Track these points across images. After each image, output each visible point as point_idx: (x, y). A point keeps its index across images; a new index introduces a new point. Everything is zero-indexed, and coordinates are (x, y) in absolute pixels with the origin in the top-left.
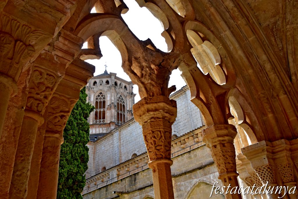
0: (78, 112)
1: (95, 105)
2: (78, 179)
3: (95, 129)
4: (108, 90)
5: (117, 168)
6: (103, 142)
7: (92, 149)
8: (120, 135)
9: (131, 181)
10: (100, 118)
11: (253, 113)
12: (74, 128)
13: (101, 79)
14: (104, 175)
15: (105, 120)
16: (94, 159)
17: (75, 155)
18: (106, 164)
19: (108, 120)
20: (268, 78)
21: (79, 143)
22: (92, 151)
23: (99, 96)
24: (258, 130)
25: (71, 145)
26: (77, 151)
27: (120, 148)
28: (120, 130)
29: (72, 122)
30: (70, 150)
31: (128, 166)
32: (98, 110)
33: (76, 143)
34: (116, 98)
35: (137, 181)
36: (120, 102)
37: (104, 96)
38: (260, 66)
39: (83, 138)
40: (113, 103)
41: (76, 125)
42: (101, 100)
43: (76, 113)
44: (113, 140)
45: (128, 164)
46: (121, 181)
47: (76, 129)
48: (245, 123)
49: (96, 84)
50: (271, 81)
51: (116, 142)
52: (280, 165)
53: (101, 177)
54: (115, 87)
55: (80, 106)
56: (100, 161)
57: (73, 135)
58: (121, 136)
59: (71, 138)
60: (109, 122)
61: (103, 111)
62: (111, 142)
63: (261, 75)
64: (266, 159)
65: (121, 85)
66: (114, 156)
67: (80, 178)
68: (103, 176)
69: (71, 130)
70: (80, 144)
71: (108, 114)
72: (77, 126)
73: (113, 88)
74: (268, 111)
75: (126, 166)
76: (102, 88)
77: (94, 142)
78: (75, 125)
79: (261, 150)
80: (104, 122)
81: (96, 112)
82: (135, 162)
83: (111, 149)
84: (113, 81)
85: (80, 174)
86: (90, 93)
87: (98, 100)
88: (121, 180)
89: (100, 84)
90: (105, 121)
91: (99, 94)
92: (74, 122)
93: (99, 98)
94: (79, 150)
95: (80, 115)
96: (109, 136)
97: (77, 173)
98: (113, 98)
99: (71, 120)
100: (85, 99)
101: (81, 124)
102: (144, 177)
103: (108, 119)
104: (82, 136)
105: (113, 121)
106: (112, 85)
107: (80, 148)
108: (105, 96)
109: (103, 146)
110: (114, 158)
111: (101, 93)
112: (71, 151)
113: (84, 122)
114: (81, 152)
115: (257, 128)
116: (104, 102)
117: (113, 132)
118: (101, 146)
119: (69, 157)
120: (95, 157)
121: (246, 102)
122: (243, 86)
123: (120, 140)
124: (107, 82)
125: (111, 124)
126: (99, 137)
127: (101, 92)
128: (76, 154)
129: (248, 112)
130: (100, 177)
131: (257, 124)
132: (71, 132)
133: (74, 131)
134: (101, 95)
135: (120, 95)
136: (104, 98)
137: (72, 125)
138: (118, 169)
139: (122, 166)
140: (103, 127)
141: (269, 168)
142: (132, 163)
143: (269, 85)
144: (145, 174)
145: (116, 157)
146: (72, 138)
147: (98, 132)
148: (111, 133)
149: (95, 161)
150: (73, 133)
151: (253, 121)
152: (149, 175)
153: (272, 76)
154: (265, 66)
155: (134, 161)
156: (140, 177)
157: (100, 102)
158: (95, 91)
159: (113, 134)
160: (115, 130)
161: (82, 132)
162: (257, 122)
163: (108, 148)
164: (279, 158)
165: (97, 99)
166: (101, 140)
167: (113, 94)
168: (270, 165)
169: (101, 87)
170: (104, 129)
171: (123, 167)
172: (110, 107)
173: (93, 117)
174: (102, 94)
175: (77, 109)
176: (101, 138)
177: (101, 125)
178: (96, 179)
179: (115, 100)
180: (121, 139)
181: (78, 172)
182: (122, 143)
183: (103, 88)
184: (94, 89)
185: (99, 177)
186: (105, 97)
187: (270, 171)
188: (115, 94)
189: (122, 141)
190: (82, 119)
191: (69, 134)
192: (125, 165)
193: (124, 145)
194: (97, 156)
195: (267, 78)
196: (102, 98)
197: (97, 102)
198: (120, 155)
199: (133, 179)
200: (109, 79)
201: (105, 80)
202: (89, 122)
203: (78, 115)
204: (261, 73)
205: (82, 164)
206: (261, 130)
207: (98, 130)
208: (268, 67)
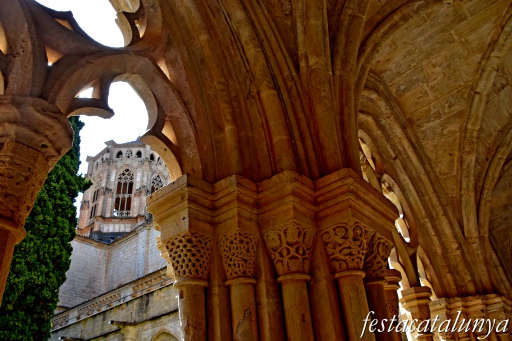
0: (58, 186)
1: (117, 187)
2: (45, 296)
3: (113, 225)
4: (139, 166)
5: (133, 286)
6: (122, 246)
7: (105, 256)
8: (149, 236)
9: (141, 305)
10: (122, 209)
11: (187, 120)
12: (48, 212)
13: (129, 149)
14: (113, 297)
15: (131, 212)
16: (106, 271)
17: (44, 255)
18: (124, 280)
19: (134, 213)
20: (244, 57)
21: (54, 236)
22: (104, 258)
23: (124, 174)
24: (191, 157)
25: (39, 239)
26: (48, 250)
27: (147, 256)
28: (148, 228)
29: (45, 201)
30: (36, 247)
31: (149, 283)
32: (121, 196)
33: (48, 235)
34: (149, 179)
35: (150, 306)
36: (157, 186)
37: (131, 175)
38: (231, 34)
39: (62, 229)
40: (144, 187)
41: (51, 207)
42: (127, 181)
43: (55, 188)
44: (137, 243)
45: (150, 279)
46: (126, 305)
47: (50, 214)
48: (152, 134)
49: (121, 156)
50: (249, 64)
51: (141, 246)
52: (223, 237)
53: (109, 298)
54: (150, 162)
55: (64, 177)
56: (115, 276)
57: (44, 222)
58: (150, 238)
59: (39, 228)
60: (135, 215)
61: (128, 198)
62: (135, 246)
63: (233, 52)
64: (187, 220)
65: (159, 160)
66: (137, 267)
67: (47, 294)
68: (111, 297)
69: (41, 215)
70: (55, 238)
71: (135, 203)
72: (54, 209)
73: (147, 164)
74: (225, 119)
75: (147, 282)
76: (130, 161)
77: (108, 245)
78: (49, 207)
79: (180, 198)
80: (129, 216)
81: (117, 198)
82: (160, 277)
83: (133, 257)
84: (147, 153)
85: (49, 288)
86: (110, 168)
87: (121, 181)
88: (127, 303)
89: (127, 155)
90: (129, 213)
91: (125, 172)
92: (48, 201)
93: (123, 177)
94: (52, 248)
95: (62, 191)
96: (131, 236)
97: (43, 286)
98: (145, 179)
99: (44, 197)
100: (74, 168)
101: (60, 206)
102: (160, 298)
103: (135, 211)
104: (61, 225)
105: (143, 214)
106: (146, 158)
107: (54, 245)
108: (133, 175)
109: (121, 252)
110: (137, 270)
111: (127, 170)
112: (38, 249)
113: (67, 204)
114: (55, 252)
115: (191, 152)
116: (131, 184)
117: (138, 230)
118: (119, 252)
119: (32, 258)
120: (108, 269)
121: (172, 93)
122: (182, 67)
123: (148, 243)
124: (139, 154)
125: (139, 219)
126: (119, 237)
127: (127, 168)
128: (46, 255)
129: (173, 114)
130: (107, 299)
131: (192, 144)
132: (41, 217)
133: (46, 217)
134: (127, 173)
135: (157, 175)
136: (132, 178)
137: (45, 206)
138: (134, 288)
139: (140, 282)
140: (126, 222)
141: (189, 241)
142: (155, 279)
143: (244, 70)
144: (163, 295)
145: (140, 269)
146: (42, 227)
147: (118, 229)
148: (134, 232)
149: (108, 275)
150: (45, 219)
151: (184, 136)
152: (169, 296)
153: (252, 51)
154: (241, 32)
155: (159, 275)
156: (155, 299)
157: (125, 184)
158: (119, 167)
159: (138, 234)
160: (142, 227)
161: (61, 219)
162: (193, 139)
163: (129, 255)
164: (225, 221)
165: (120, 178)
166: (119, 242)
167: (146, 173)
168: (193, 234)
169: (128, 161)
170: (127, 226)
171: (142, 284)
172: (139, 192)
173: (111, 205)
174: (129, 172)
175: (58, 182)
176: (120, 239)
177: (122, 219)
178: (100, 302)
179: (149, 182)
180: (150, 242)
181: (46, 285)
182: (150, 248)
183: (132, 163)
184: (117, 164)
185: (104, 299)
186: (134, 177)
187: (193, 249)
188: (149, 173)
189: (150, 245)
190: (63, 198)
191: (38, 221)
192: (145, 281)
193: (154, 251)
194: (111, 267)
195: (242, 57)
196: (129, 177)
197: (119, 184)
198: (146, 268)
199: (145, 303)
200: (142, 150)
201: (135, 151)
202: (105, 213)
203: (57, 192)
204: (233, 48)
205: (55, 271)
206: (198, 158)
207: (117, 226)
208: (245, 33)
